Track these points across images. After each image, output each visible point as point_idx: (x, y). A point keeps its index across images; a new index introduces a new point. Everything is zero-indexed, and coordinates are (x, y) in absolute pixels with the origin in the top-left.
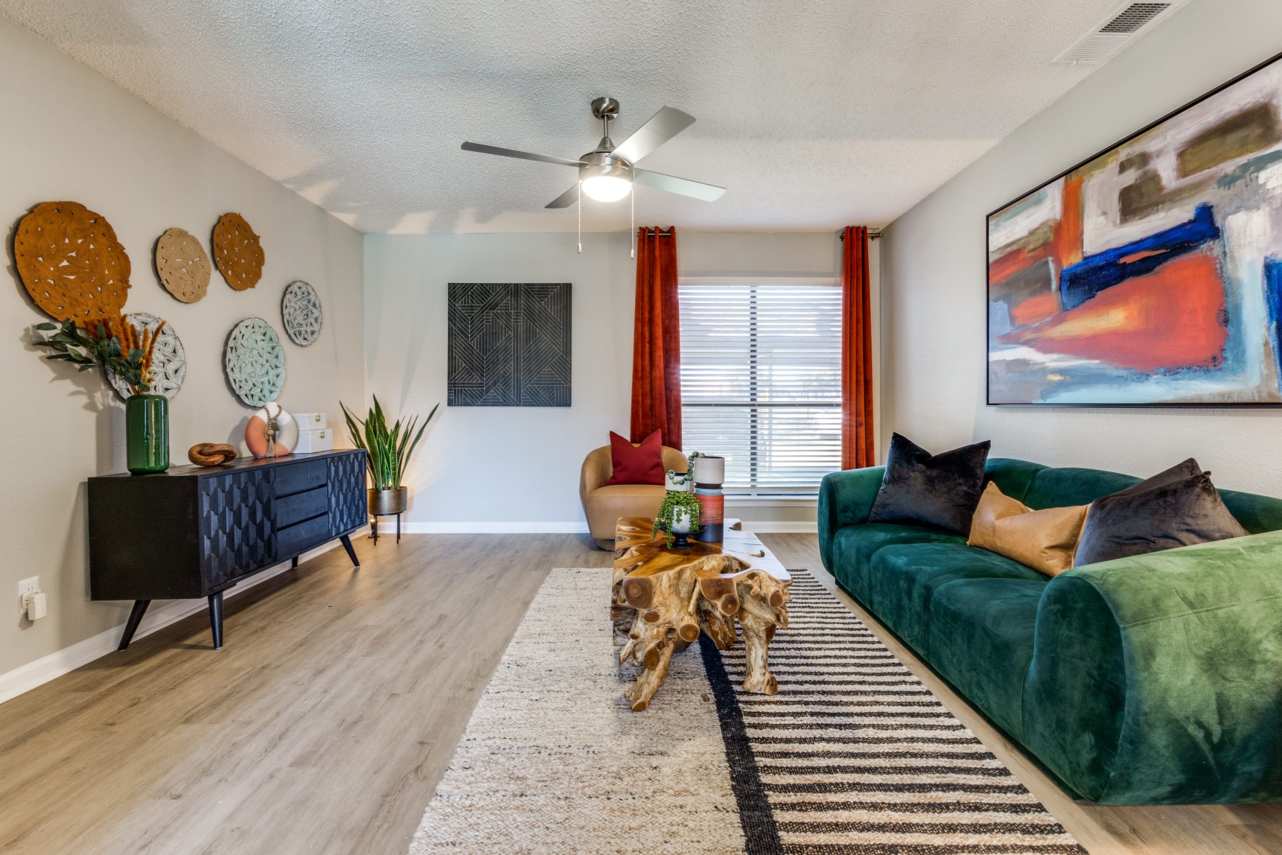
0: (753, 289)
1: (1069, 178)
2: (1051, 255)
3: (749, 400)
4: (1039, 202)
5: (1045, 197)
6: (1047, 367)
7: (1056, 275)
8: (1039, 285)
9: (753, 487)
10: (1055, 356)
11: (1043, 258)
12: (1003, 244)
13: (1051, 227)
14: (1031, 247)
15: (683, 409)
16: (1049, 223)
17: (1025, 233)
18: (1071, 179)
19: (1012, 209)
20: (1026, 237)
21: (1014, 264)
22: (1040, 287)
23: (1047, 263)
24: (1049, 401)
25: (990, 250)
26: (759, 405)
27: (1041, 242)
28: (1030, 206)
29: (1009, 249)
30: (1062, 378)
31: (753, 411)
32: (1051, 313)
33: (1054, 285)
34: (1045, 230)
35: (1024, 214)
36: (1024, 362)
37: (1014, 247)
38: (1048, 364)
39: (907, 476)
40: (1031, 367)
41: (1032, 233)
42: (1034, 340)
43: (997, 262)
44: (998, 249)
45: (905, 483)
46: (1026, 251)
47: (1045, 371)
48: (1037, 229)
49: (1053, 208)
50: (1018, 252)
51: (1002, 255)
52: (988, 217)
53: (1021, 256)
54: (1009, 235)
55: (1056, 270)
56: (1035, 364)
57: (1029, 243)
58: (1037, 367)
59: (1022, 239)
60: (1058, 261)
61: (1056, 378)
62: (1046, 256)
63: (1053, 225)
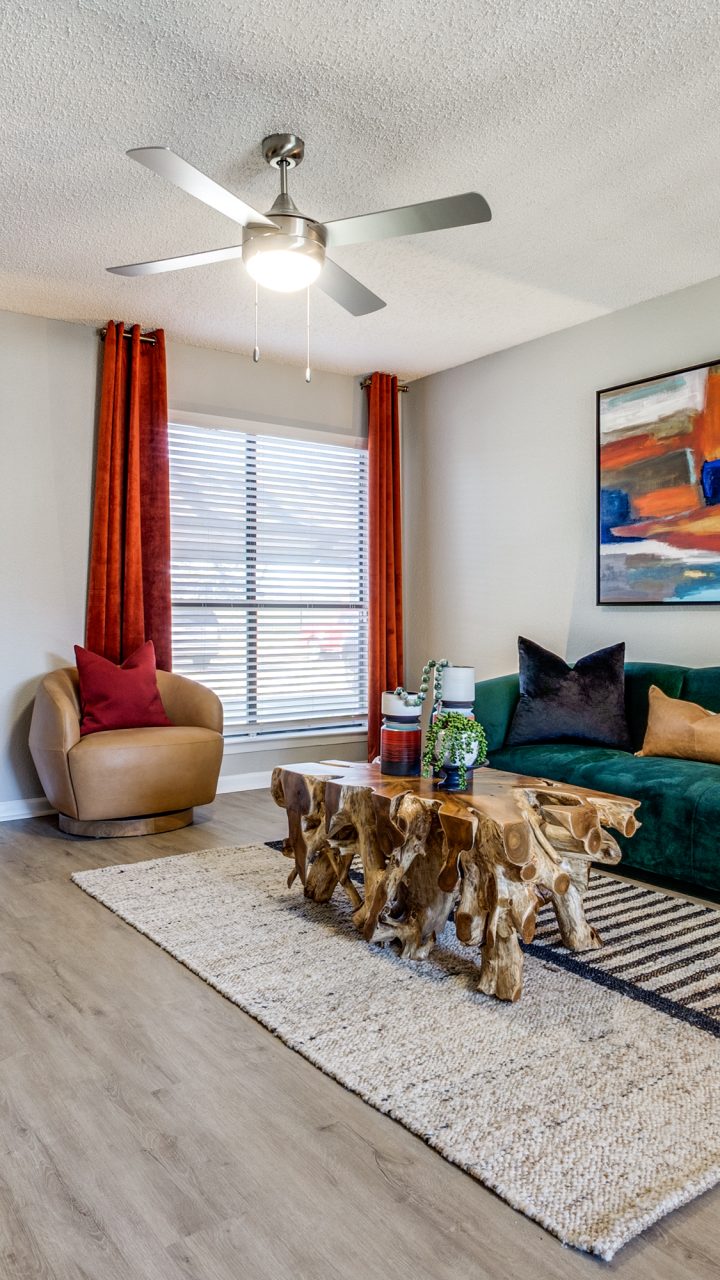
0: (252, 438)
1: (713, 370)
2: (690, 447)
3: (244, 598)
4: (673, 388)
5: (682, 385)
6: (684, 563)
7: (696, 467)
8: (673, 476)
9: (252, 723)
10: (695, 552)
11: (678, 448)
12: (621, 427)
13: (689, 417)
14: (663, 435)
15: (174, 611)
16: (688, 413)
17: (654, 418)
18: (716, 372)
19: (635, 390)
20: (655, 423)
21: (638, 450)
22: (675, 478)
23: (684, 454)
24: (686, 599)
25: (602, 430)
26: (261, 606)
27: (676, 431)
28: (661, 391)
29: (630, 434)
30: (705, 575)
31: (250, 613)
32: (689, 508)
33: (694, 478)
34: (682, 419)
35: (653, 398)
36: (654, 558)
37: (638, 432)
38: (685, 560)
39: (558, 686)
40: (662, 563)
41: (663, 420)
42: (668, 533)
43: (611, 445)
44: (614, 431)
45: (556, 695)
46: (655, 438)
47: (682, 567)
48: (672, 416)
49: (693, 397)
50: (645, 437)
51: (620, 439)
52: (599, 393)
53: (648, 443)
54: (630, 417)
55: (696, 462)
56: (668, 560)
57: (659, 430)
58: (670, 563)
59: (648, 424)
60: (698, 454)
61: (697, 575)
62: (683, 447)
63: (692, 414)
